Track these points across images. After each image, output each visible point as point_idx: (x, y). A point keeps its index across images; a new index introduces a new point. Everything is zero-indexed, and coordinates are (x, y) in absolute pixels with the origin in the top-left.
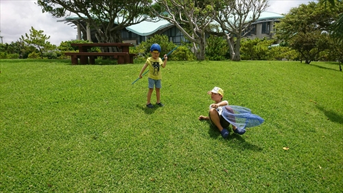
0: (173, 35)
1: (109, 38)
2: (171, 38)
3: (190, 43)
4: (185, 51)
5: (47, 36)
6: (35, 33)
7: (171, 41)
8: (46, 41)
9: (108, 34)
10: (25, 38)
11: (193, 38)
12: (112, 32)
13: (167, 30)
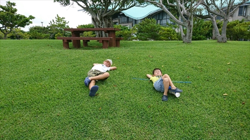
0: (161, 18)
1: (102, 23)
2: (159, 21)
3: (174, 24)
4: (169, 31)
5: (67, 22)
6: (59, 19)
7: (159, 23)
8: (66, 25)
9: (101, 19)
10: (53, 23)
11: (180, 21)
12: (105, 17)
13: (156, 15)
